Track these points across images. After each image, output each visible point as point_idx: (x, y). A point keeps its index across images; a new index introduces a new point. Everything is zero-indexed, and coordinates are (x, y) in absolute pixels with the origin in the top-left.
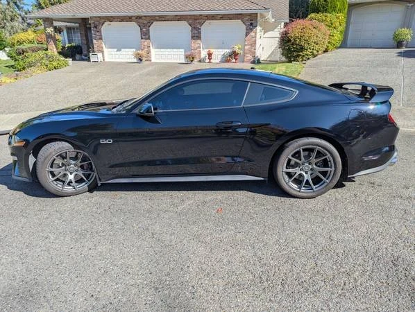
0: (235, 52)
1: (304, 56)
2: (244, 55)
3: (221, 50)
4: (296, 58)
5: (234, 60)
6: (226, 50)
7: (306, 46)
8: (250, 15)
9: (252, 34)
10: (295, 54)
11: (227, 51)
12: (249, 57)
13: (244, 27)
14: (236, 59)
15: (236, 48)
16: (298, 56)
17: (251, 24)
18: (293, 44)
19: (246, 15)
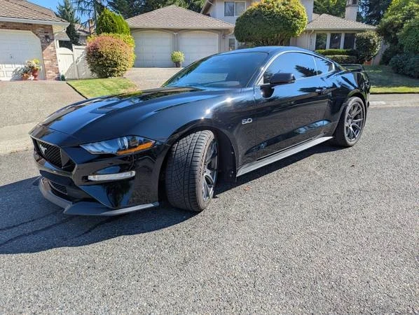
0: (33, 67)
1: (118, 72)
2: (45, 71)
3: (10, 66)
4: (111, 74)
5: (32, 77)
6: (17, 66)
7: (119, 62)
8: (44, 26)
9: (50, 47)
10: (110, 69)
11: (20, 67)
12: (51, 73)
13: (38, 40)
14: (35, 76)
15: (33, 63)
16: (113, 71)
17: (47, 37)
18: (106, 59)
19: (39, 26)
